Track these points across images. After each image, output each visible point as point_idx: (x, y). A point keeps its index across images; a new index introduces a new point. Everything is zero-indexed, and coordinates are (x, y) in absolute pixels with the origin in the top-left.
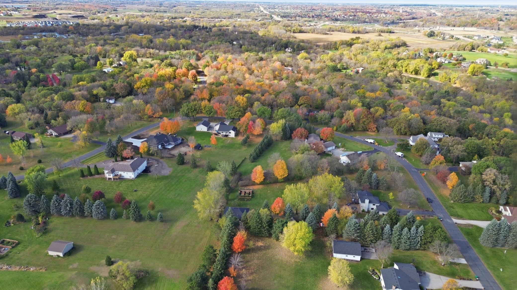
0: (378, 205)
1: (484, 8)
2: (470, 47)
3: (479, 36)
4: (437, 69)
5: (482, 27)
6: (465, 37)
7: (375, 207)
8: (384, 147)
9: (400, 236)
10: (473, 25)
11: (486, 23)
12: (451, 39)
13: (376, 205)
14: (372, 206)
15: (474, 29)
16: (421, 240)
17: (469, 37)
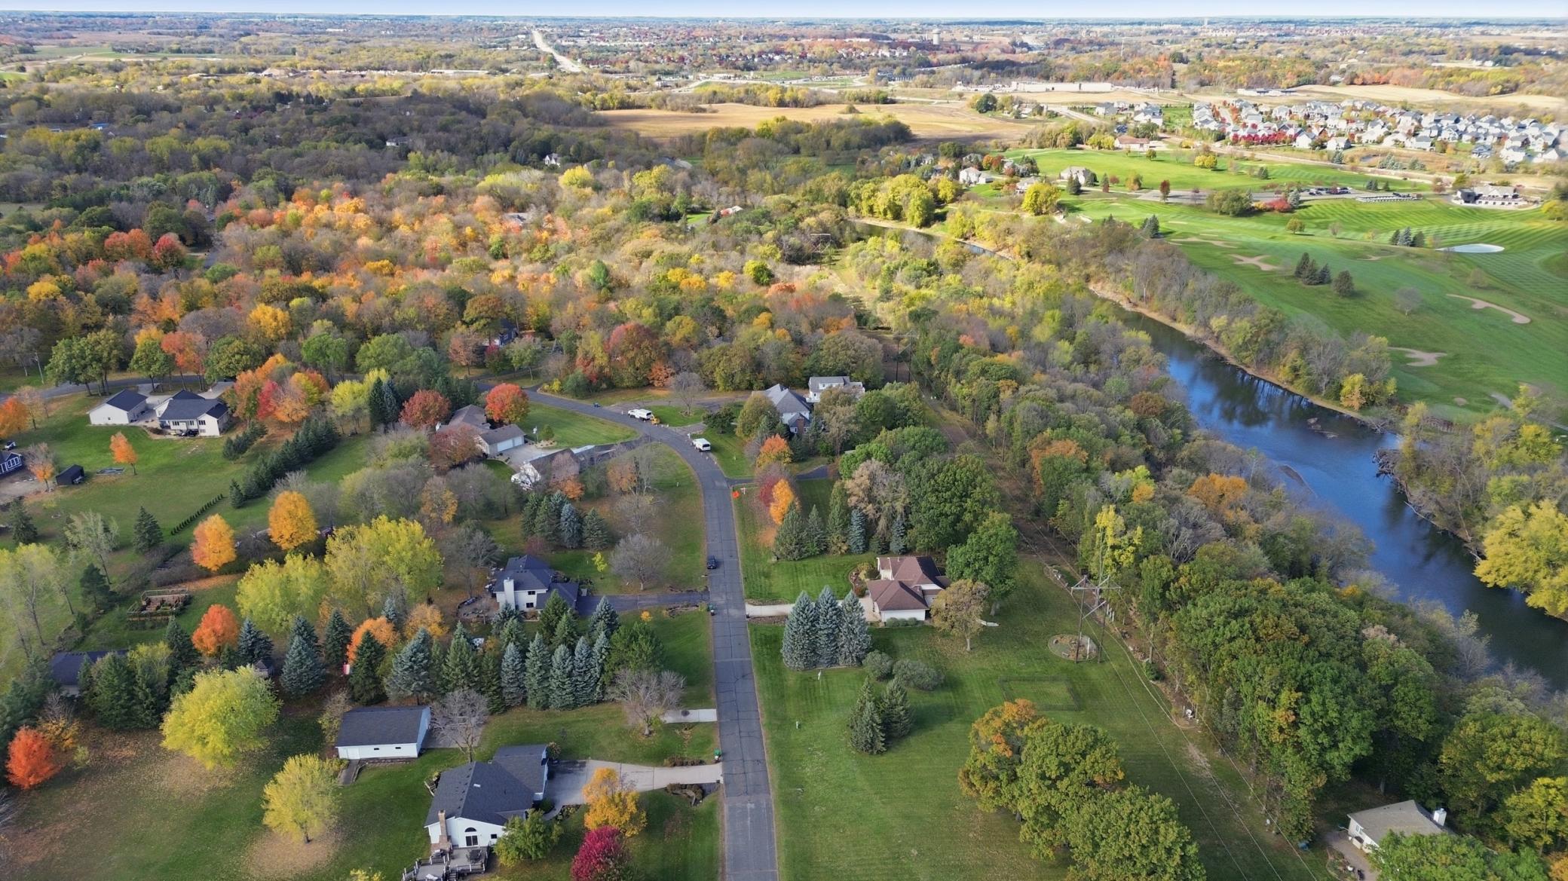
0: (544, 591)
1: (1165, 27)
2: (1068, 137)
3: (1108, 106)
4: (953, 201)
5: (1129, 81)
6: (1074, 109)
7: (533, 599)
8: (673, 429)
9: (547, 671)
10: (1107, 76)
11: (1140, 70)
12: (1038, 117)
13: (538, 592)
14: (525, 597)
15: (1106, 86)
16: (602, 671)
17: (1082, 110)
